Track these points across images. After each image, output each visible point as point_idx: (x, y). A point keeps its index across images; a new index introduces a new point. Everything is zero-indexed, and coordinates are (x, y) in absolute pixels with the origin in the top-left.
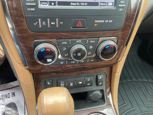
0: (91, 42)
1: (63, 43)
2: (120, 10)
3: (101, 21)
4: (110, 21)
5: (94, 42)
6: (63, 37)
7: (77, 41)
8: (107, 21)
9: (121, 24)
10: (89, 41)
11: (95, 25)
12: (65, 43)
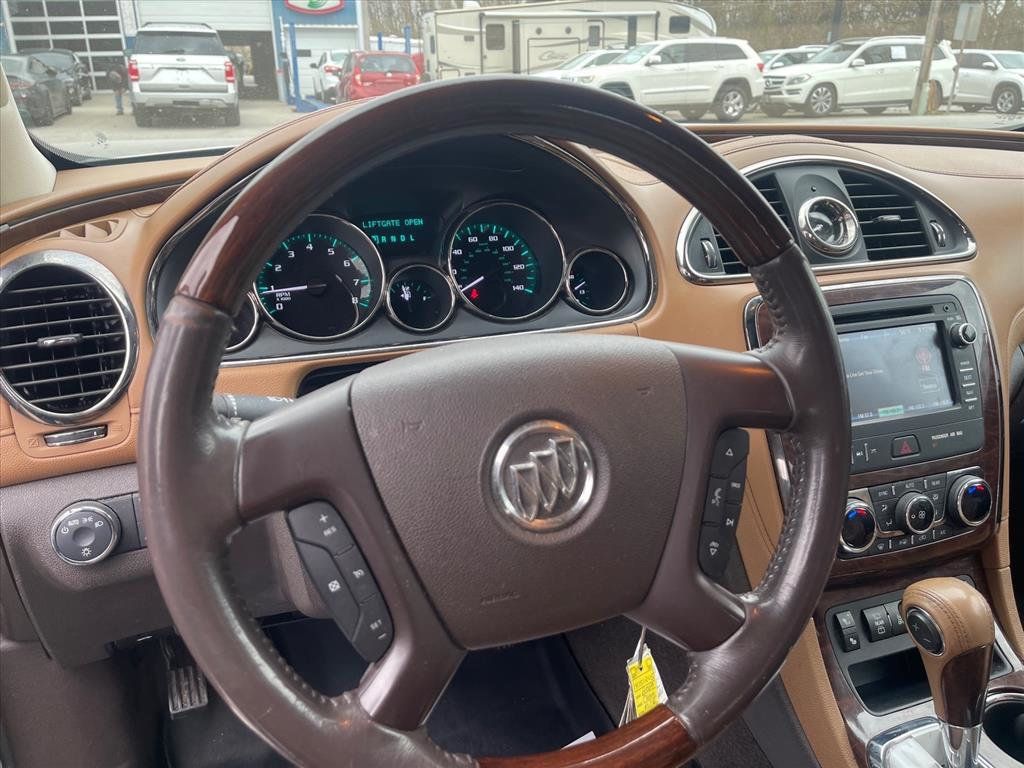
0: (934, 483)
1: (880, 494)
2: (970, 408)
3: (942, 436)
4: (959, 433)
5: (938, 483)
6: (880, 481)
7: (907, 486)
8: (953, 434)
9: (979, 437)
10: (929, 483)
11: (934, 445)
12: (885, 493)
